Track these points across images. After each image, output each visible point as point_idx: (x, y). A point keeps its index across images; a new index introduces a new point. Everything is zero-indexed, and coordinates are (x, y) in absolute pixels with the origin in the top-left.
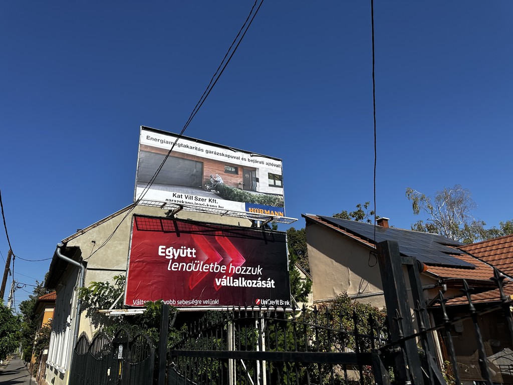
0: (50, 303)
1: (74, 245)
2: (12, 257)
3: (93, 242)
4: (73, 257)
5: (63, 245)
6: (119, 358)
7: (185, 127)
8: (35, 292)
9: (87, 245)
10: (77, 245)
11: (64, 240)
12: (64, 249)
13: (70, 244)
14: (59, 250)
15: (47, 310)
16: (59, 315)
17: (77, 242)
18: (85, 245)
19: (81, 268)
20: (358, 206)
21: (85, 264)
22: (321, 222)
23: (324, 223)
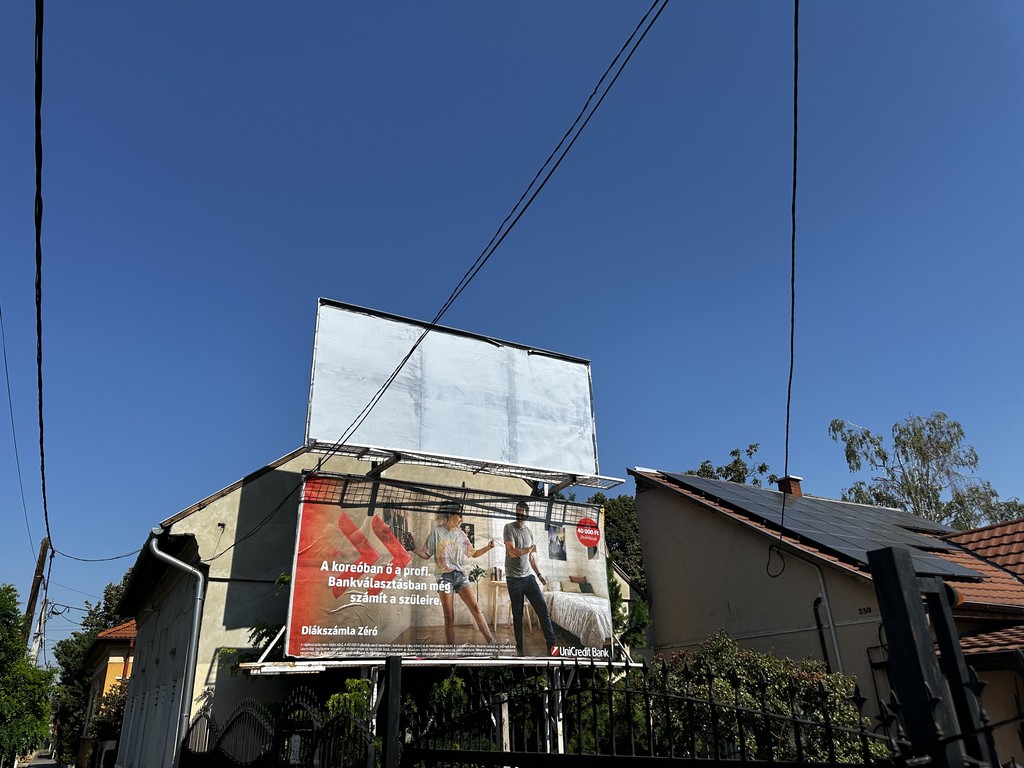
1: (183, 532)
3: (219, 525)
4: (181, 554)
5: (162, 531)
6: (292, 762)
9: (210, 533)
10: (189, 532)
11: (165, 520)
13: (177, 529)
14: (154, 542)
15: (112, 659)
17: (190, 525)
18: (206, 531)
19: (196, 578)
20: (734, 453)
21: (205, 569)
22: (668, 484)
23: (673, 486)
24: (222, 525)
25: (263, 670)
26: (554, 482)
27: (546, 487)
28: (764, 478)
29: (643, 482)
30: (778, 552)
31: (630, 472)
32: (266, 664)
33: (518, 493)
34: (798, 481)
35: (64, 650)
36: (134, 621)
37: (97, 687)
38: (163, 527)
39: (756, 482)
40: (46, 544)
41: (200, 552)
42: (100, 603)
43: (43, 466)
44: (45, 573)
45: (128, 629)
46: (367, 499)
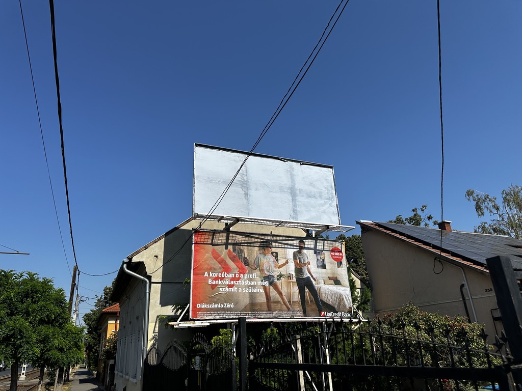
0: (113, 315)
2: (77, 272)
4: (137, 271)
6: (196, 369)
8: (96, 306)
10: (141, 260)
11: (129, 255)
12: (130, 265)
13: (135, 259)
14: (125, 266)
15: (109, 322)
16: (124, 327)
17: (141, 257)
18: (149, 259)
19: (145, 281)
21: (149, 278)
22: (378, 228)
23: (381, 229)
24: (156, 256)
25: (180, 325)
26: (317, 229)
27: (314, 232)
28: (430, 223)
29: (365, 228)
30: (440, 261)
31: (358, 223)
32: (181, 322)
33: (299, 236)
34: (449, 223)
35: (87, 318)
36: (118, 304)
37: (104, 335)
38: (128, 259)
39: (426, 225)
40: (76, 269)
41: (147, 270)
42: (102, 296)
43: (71, 232)
44: (76, 282)
45: (116, 307)
46: (224, 241)
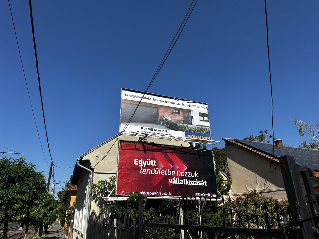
0: (74, 193)
1: (86, 159)
2: (53, 166)
3: (97, 157)
4: (86, 166)
5: (80, 159)
6: (114, 226)
7: (148, 87)
8: (65, 186)
9: (94, 159)
10: (88, 159)
11: (81, 156)
12: (81, 162)
13: (84, 158)
14: (78, 162)
15: (72, 197)
16: (79, 200)
17: (88, 157)
18: (93, 159)
19: (90, 172)
20: (261, 132)
21: (93, 170)
23: (238, 144)
27: (194, 144)
29: (228, 143)
30: (273, 164)
31: (223, 139)
32: (110, 197)
34: (281, 141)
36: (76, 186)
37: (68, 204)
39: (268, 142)
40: (52, 164)
41: (91, 165)
